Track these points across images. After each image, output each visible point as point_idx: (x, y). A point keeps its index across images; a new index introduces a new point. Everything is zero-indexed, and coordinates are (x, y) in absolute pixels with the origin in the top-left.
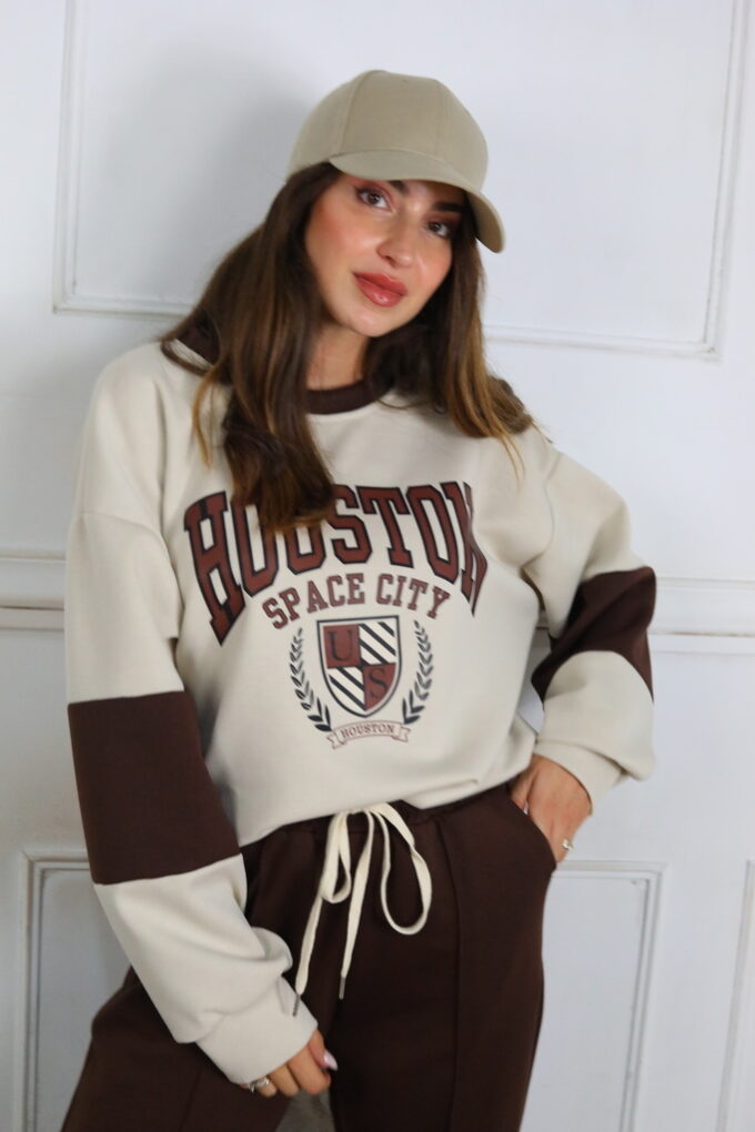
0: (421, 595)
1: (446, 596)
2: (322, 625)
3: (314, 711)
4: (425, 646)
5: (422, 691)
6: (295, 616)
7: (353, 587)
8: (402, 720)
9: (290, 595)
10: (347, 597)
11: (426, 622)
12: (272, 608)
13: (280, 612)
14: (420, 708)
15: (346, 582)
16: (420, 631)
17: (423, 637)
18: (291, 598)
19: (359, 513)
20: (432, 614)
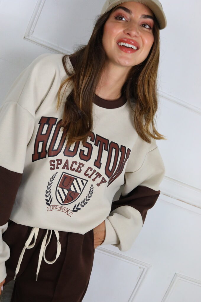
0: (98, 178)
1: (105, 181)
2: (64, 174)
3: (48, 198)
4: (91, 192)
5: (83, 204)
6: (57, 168)
7: (79, 167)
8: (72, 210)
9: (59, 161)
10: (76, 169)
11: (95, 186)
12: (52, 163)
13: (54, 165)
14: (80, 209)
15: (78, 165)
16: (92, 188)
17: (92, 190)
18: (59, 162)
19: (93, 144)
20: (98, 185)
